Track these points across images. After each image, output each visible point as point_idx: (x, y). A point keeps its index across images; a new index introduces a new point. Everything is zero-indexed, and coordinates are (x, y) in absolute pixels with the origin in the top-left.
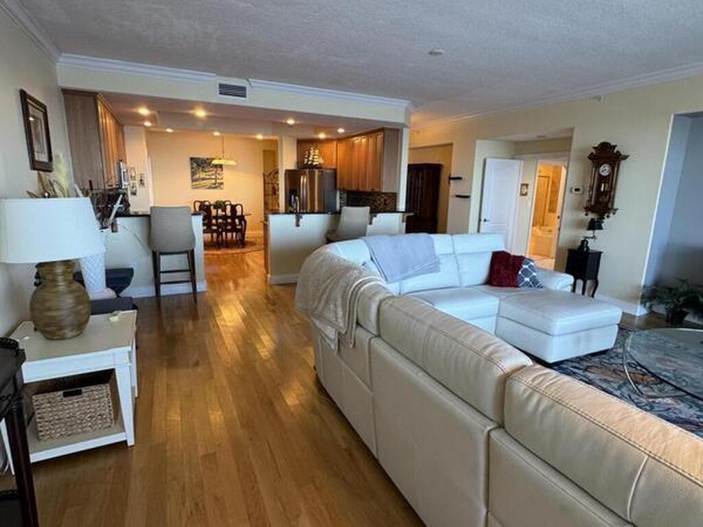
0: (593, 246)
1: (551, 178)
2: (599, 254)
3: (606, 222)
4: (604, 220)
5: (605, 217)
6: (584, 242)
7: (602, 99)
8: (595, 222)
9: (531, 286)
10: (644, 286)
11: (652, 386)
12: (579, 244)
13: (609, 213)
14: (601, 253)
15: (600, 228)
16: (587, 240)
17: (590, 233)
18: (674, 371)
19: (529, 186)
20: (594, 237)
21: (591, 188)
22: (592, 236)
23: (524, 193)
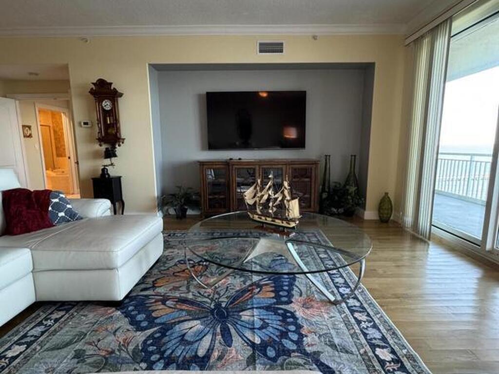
0: (112, 172)
1: (51, 127)
2: (119, 178)
3: (119, 150)
4: (116, 149)
5: (117, 146)
6: (104, 170)
7: (89, 41)
8: (109, 151)
9: (69, 221)
10: (158, 197)
11: (205, 273)
12: (100, 172)
13: (119, 142)
14: (120, 177)
15: (115, 156)
16: (107, 167)
17: (107, 162)
18: (207, 253)
19: (32, 128)
20: (112, 164)
21: (99, 120)
22: (110, 163)
23: (28, 135)
